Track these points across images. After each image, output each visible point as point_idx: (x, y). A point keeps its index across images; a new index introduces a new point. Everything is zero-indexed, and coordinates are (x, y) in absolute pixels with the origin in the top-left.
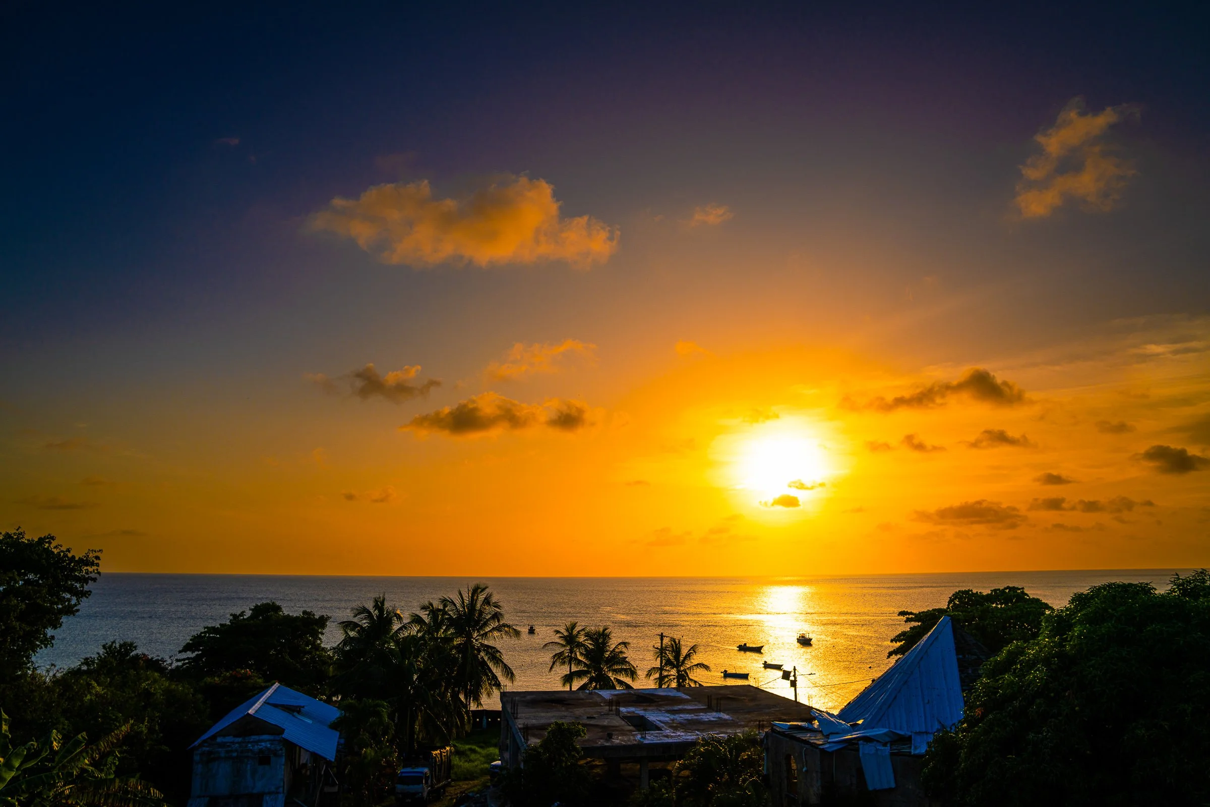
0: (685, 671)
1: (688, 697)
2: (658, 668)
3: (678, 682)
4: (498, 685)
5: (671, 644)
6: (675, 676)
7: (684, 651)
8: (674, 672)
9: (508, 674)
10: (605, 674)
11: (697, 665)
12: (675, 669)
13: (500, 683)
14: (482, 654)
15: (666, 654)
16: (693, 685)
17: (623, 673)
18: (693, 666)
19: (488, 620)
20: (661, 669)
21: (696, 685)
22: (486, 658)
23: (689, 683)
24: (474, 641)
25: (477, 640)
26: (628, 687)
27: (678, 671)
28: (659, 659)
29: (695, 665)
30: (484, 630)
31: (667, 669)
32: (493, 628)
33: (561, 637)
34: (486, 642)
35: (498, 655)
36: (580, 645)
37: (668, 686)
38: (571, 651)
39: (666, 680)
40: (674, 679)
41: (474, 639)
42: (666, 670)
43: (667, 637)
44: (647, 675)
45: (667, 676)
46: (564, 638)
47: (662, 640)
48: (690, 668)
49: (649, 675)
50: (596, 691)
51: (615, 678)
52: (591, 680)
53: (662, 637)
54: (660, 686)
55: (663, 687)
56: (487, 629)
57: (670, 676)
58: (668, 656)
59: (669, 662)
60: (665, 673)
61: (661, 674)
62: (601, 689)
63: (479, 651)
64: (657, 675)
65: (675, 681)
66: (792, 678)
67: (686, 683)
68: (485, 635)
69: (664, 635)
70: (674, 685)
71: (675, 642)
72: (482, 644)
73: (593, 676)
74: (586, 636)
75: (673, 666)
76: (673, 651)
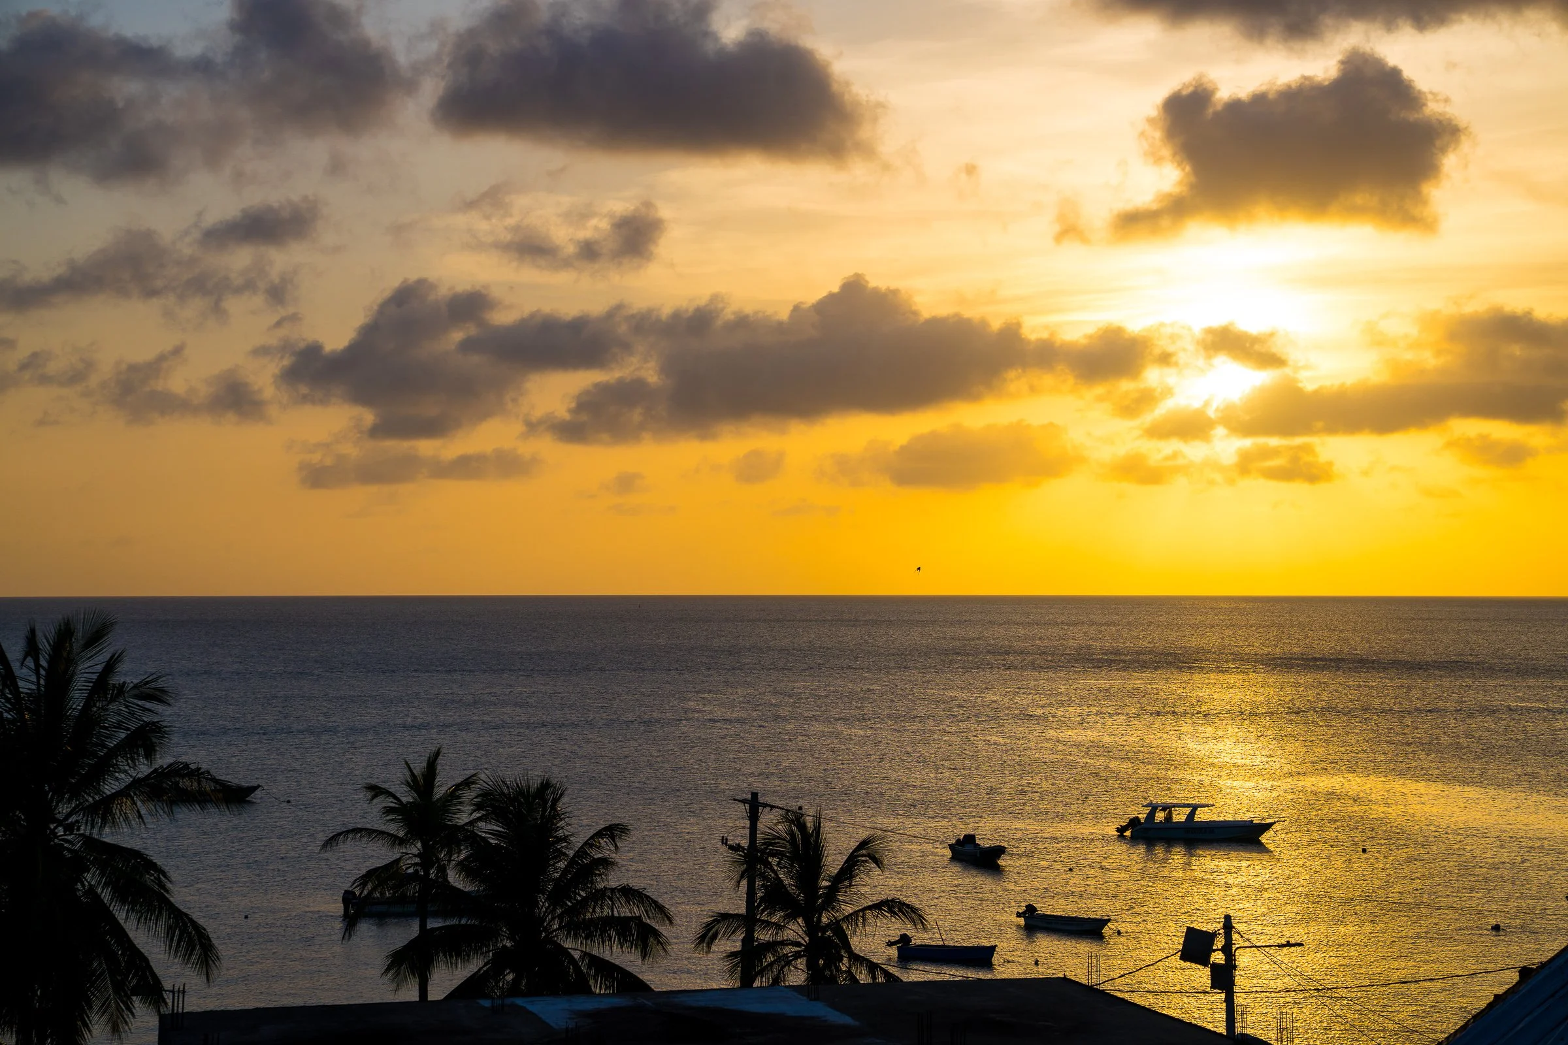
0: (836, 927)
1: (846, 1020)
2: (738, 916)
3: (811, 965)
4: (152, 990)
5: (791, 834)
6: (798, 944)
7: (833, 862)
8: (795, 931)
9: (191, 948)
10: (549, 940)
11: (878, 906)
12: (800, 920)
13: (157, 981)
14: (91, 877)
15: (768, 865)
16: (863, 978)
17: (613, 933)
18: (863, 910)
19: (113, 753)
20: (749, 921)
21: (874, 978)
22: (106, 895)
23: (849, 972)
24: (60, 831)
25: (69, 829)
26: (631, 984)
27: (812, 928)
28: (744, 883)
29: (870, 908)
30: (98, 792)
31: (774, 919)
32: (136, 783)
33: (389, 811)
34: (108, 836)
35: (149, 879)
36: (455, 836)
37: (776, 981)
38: (427, 858)
39: (770, 958)
40: (797, 955)
41: (60, 823)
42: (768, 924)
43: (772, 807)
44: (702, 939)
45: (771, 946)
46: (400, 811)
47: (754, 817)
48: (853, 918)
49: (707, 937)
50: (519, 1001)
51: (585, 954)
52: (500, 962)
53: (754, 806)
54: (747, 981)
55: (756, 984)
56: (110, 787)
57: (783, 943)
58: (775, 872)
59: (777, 897)
60: (763, 936)
61: (748, 940)
62: (535, 991)
63: (78, 866)
64: (734, 943)
65: (801, 963)
66: (1218, 958)
67: (838, 969)
68: (104, 810)
69: (761, 800)
70: (797, 976)
71: (802, 827)
72: (89, 841)
73: (504, 946)
74: (479, 806)
75: (793, 910)
76: (795, 857)
